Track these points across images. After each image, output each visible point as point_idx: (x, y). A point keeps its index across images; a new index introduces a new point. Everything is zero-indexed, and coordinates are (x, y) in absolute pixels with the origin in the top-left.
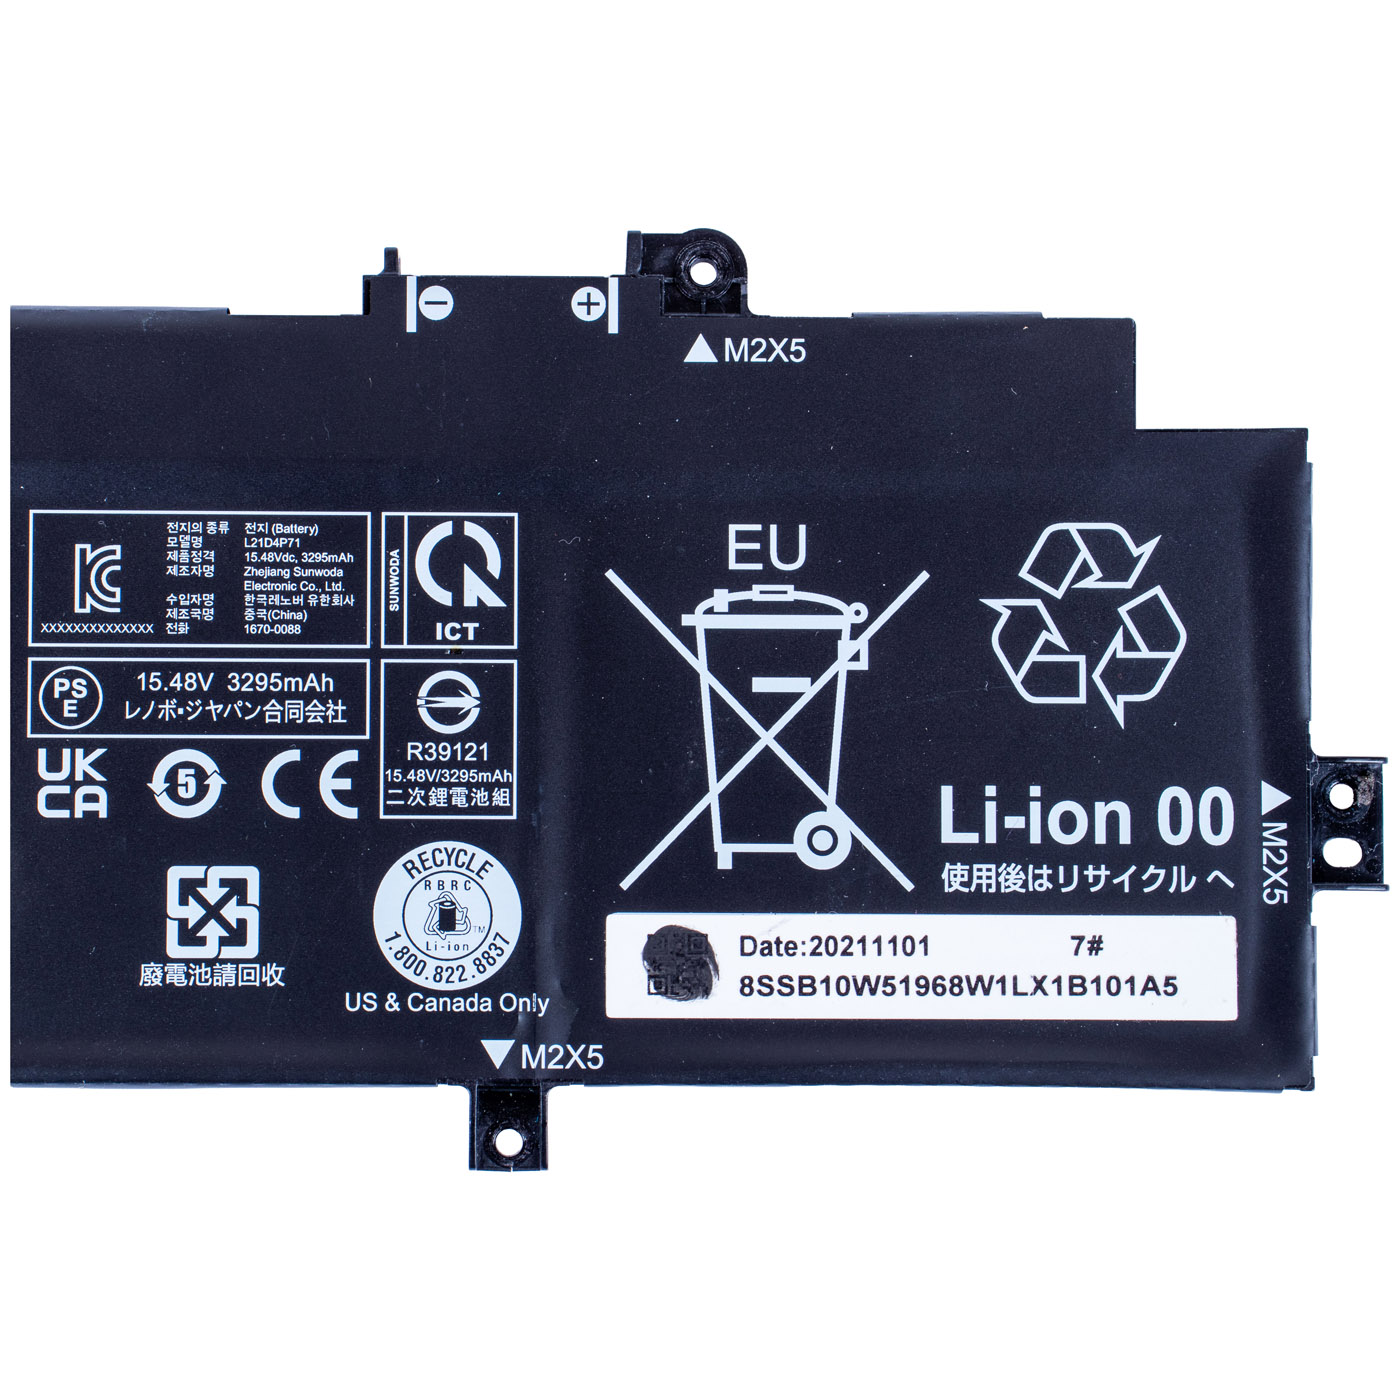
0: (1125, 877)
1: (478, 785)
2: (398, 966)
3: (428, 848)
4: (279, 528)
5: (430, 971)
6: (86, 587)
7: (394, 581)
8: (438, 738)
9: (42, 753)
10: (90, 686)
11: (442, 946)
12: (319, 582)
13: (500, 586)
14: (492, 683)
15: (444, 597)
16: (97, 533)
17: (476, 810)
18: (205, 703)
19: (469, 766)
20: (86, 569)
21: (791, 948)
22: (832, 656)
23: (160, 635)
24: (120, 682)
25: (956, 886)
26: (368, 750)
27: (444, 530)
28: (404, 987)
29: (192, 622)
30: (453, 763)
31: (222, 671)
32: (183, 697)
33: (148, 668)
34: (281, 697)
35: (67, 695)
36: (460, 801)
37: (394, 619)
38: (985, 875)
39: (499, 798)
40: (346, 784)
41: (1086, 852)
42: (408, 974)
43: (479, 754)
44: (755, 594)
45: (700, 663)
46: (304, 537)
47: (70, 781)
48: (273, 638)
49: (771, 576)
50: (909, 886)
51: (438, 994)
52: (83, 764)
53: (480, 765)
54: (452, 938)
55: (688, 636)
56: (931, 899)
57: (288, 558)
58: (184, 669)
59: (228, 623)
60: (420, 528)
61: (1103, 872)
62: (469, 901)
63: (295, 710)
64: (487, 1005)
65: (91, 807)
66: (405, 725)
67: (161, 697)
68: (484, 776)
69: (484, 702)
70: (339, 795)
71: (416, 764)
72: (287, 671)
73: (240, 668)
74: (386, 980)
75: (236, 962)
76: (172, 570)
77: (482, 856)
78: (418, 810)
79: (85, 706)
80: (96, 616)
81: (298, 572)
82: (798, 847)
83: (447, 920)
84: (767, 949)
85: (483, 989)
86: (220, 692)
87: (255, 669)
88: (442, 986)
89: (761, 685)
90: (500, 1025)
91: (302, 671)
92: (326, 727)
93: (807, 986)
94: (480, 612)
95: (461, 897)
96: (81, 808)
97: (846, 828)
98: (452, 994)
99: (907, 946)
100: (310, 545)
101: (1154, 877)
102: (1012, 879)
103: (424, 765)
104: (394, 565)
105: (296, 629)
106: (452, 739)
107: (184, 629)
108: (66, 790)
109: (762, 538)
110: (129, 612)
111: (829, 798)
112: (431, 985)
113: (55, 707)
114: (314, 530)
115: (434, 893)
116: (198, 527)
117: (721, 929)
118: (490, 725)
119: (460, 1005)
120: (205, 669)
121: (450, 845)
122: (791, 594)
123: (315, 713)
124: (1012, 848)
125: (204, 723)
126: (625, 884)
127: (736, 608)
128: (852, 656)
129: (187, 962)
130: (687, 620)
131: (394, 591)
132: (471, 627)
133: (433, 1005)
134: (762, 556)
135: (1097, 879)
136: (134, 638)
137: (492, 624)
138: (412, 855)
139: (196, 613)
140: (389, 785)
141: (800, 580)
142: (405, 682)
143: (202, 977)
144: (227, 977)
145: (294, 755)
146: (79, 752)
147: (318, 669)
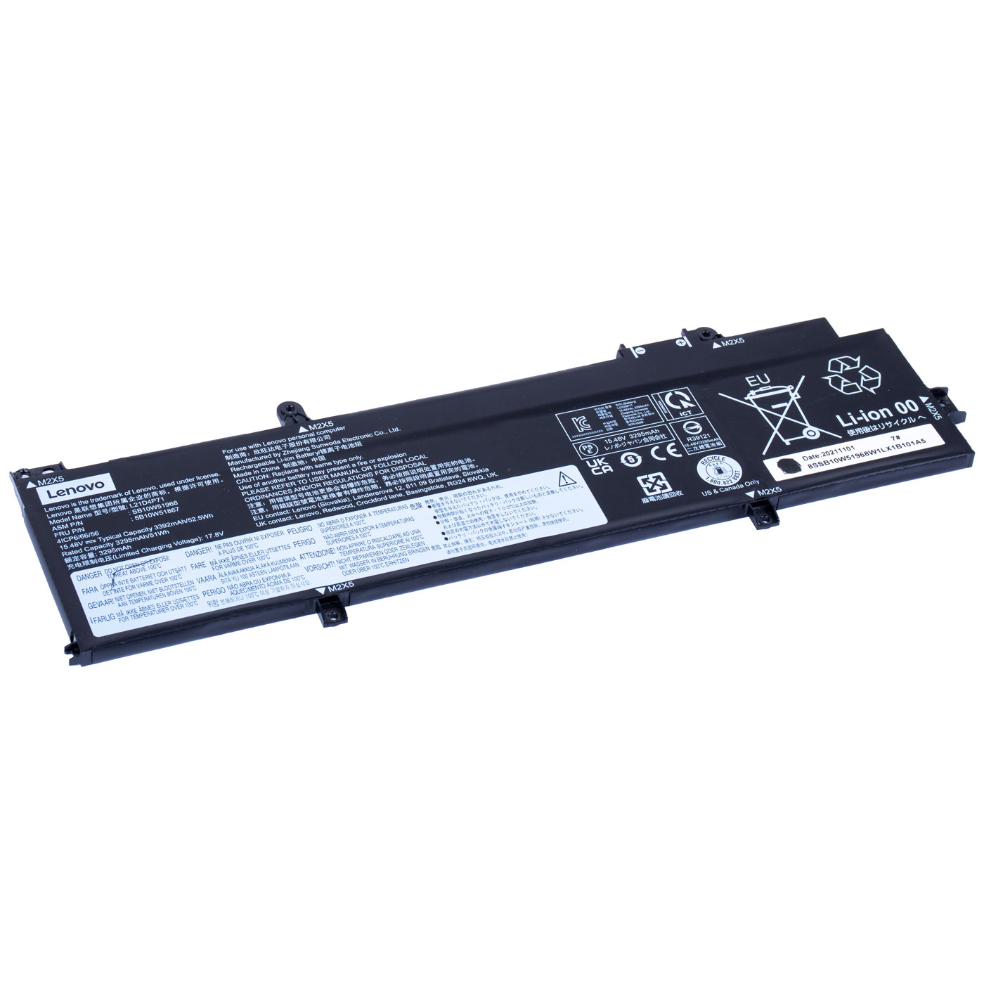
0: (897, 422)
1: (711, 442)
2: (712, 484)
3: (706, 458)
4: (625, 403)
5: (722, 482)
6: (579, 427)
7: (663, 407)
8: (695, 435)
9: (588, 462)
10: (592, 445)
11: (721, 477)
12: (643, 411)
13: (692, 402)
14: (702, 422)
15: (679, 407)
16: (577, 415)
17: (713, 448)
18: (626, 442)
19: (706, 439)
20: (578, 423)
21: (817, 456)
22: (790, 397)
23: (605, 431)
24: (601, 444)
25: (853, 434)
26: (677, 442)
27: (670, 394)
28: (717, 488)
29: (612, 427)
30: (701, 439)
31: (627, 435)
32: (620, 443)
33: (607, 439)
34: (647, 436)
35: (587, 449)
36: (708, 446)
37: (668, 415)
38: (859, 430)
39: (718, 444)
40: (675, 450)
41: (882, 420)
42: (716, 485)
43: (707, 436)
44: (761, 389)
45: (755, 406)
46: (633, 404)
47: (598, 466)
48: (636, 426)
49: (762, 385)
50: (841, 437)
51: (727, 487)
52: (600, 462)
53: (708, 438)
54: (723, 475)
55: (749, 401)
56: (847, 438)
57: (631, 409)
58: (616, 437)
59: (622, 424)
60: (663, 396)
61: (890, 423)
62: (722, 466)
63: (652, 438)
64: (742, 486)
65: (607, 470)
66: (684, 435)
67: (613, 444)
68: (711, 440)
69: (702, 425)
70: (674, 452)
71: (691, 442)
72: (645, 431)
73: (632, 433)
74: (711, 487)
75: (668, 493)
76: (601, 418)
77: (721, 457)
78: (697, 451)
79: (594, 450)
80: (585, 432)
81: (635, 411)
82: (805, 435)
83: (720, 471)
84: (811, 458)
85: (739, 483)
86: (628, 439)
87: (636, 432)
88: (727, 485)
89: (774, 407)
90: (749, 489)
91: (650, 430)
92: (662, 440)
93: (826, 463)
94: (689, 408)
95: (720, 466)
96: (605, 471)
97: (817, 430)
98: (731, 486)
99: (848, 449)
100: (634, 405)
101: (904, 421)
102: (867, 430)
103: (694, 442)
104: (661, 404)
105: (642, 422)
106: (699, 435)
107: (611, 429)
108: (599, 468)
109: (756, 378)
110: (594, 428)
111: (807, 424)
112: (724, 485)
113: (586, 452)
114: (635, 402)
115: (713, 467)
116: (603, 408)
117: (797, 457)
118: (706, 429)
119: (735, 488)
120: (623, 436)
121: (711, 456)
122: (770, 388)
123: (658, 438)
124: (862, 424)
125: (628, 446)
126: (764, 453)
127: (757, 393)
128: (795, 396)
129: (654, 496)
130: (746, 398)
131: (664, 409)
132: (689, 412)
133: (727, 490)
134: (758, 382)
135: (889, 425)
136: (596, 434)
137: (695, 410)
138: (702, 460)
139: (613, 425)
140: (687, 448)
141: (770, 384)
142: (678, 427)
143: (659, 498)
144: (666, 496)
145: (657, 447)
146: (598, 460)
147: (653, 429)
